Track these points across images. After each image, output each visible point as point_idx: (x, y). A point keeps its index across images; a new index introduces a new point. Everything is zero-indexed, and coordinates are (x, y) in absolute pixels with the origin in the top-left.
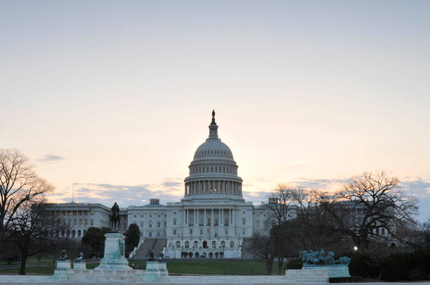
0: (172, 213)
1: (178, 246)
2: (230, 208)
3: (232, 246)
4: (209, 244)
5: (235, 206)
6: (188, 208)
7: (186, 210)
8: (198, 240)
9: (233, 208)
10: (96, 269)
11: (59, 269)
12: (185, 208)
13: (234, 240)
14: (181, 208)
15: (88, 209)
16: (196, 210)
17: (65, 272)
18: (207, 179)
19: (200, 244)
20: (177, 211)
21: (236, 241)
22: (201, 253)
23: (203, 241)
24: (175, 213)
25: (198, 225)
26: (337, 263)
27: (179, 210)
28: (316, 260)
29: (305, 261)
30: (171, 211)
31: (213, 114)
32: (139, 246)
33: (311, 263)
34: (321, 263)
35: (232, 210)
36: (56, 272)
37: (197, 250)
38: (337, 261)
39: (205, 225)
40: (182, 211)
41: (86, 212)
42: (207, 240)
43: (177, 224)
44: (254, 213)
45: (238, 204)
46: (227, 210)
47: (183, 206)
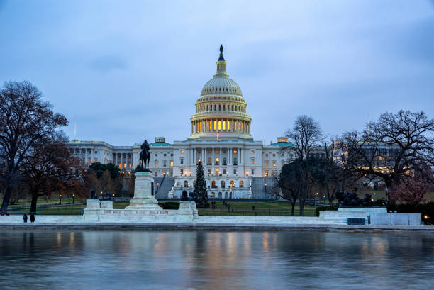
0: (179, 152)
1: (186, 186)
2: (239, 147)
3: (241, 186)
4: (218, 184)
5: (244, 145)
6: (195, 147)
7: (194, 149)
9: (241, 147)
10: (126, 209)
12: (193, 147)
13: (243, 180)
14: (189, 147)
16: (204, 149)
19: (209, 184)
20: (184, 150)
21: (245, 181)
22: (210, 193)
23: (211, 180)
24: (182, 152)
25: (206, 164)
27: (186, 149)
30: (177, 150)
31: (221, 49)
35: (240, 149)
39: (213, 164)
40: (190, 149)
41: (89, 150)
42: (216, 180)
43: (184, 163)
44: (263, 153)
45: (247, 143)
46: (236, 149)
47: (190, 145)
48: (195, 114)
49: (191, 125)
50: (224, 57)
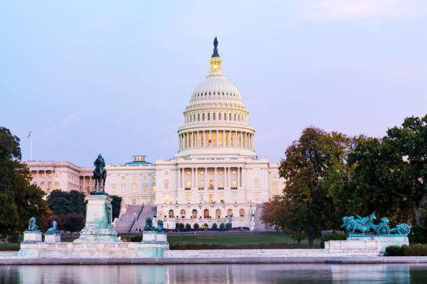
0: (163, 172)
1: (171, 216)
2: (238, 166)
3: (242, 216)
4: (212, 213)
5: (245, 163)
6: (183, 167)
7: (181, 169)
8: (197, 208)
9: (242, 166)
10: (75, 241)
11: (27, 242)
12: (180, 166)
13: (244, 208)
14: (175, 167)
15: (51, 169)
16: (195, 169)
17: (35, 245)
18: (207, 129)
19: (201, 213)
20: (169, 170)
21: (247, 209)
22: (201, 226)
23: (203, 209)
24: (166, 173)
25: (197, 189)
26: (392, 233)
27: (172, 170)
28: (365, 228)
29: (351, 230)
30: (161, 170)
31: (216, 43)
32: (120, 216)
33: (358, 232)
34: (372, 232)
35: (241, 169)
36: (22, 246)
37: (197, 221)
38: (393, 230)
39: (206, 189)
40: (177, 170)
41: (48, 172)
42: (209, 208)
43: (169, 186)
44: (269, 173)
45: (249, 161)
46: (235, 169)
47: (177, 164)
48: (184, 124)
49: (178, 138)
50: (219, 53)
